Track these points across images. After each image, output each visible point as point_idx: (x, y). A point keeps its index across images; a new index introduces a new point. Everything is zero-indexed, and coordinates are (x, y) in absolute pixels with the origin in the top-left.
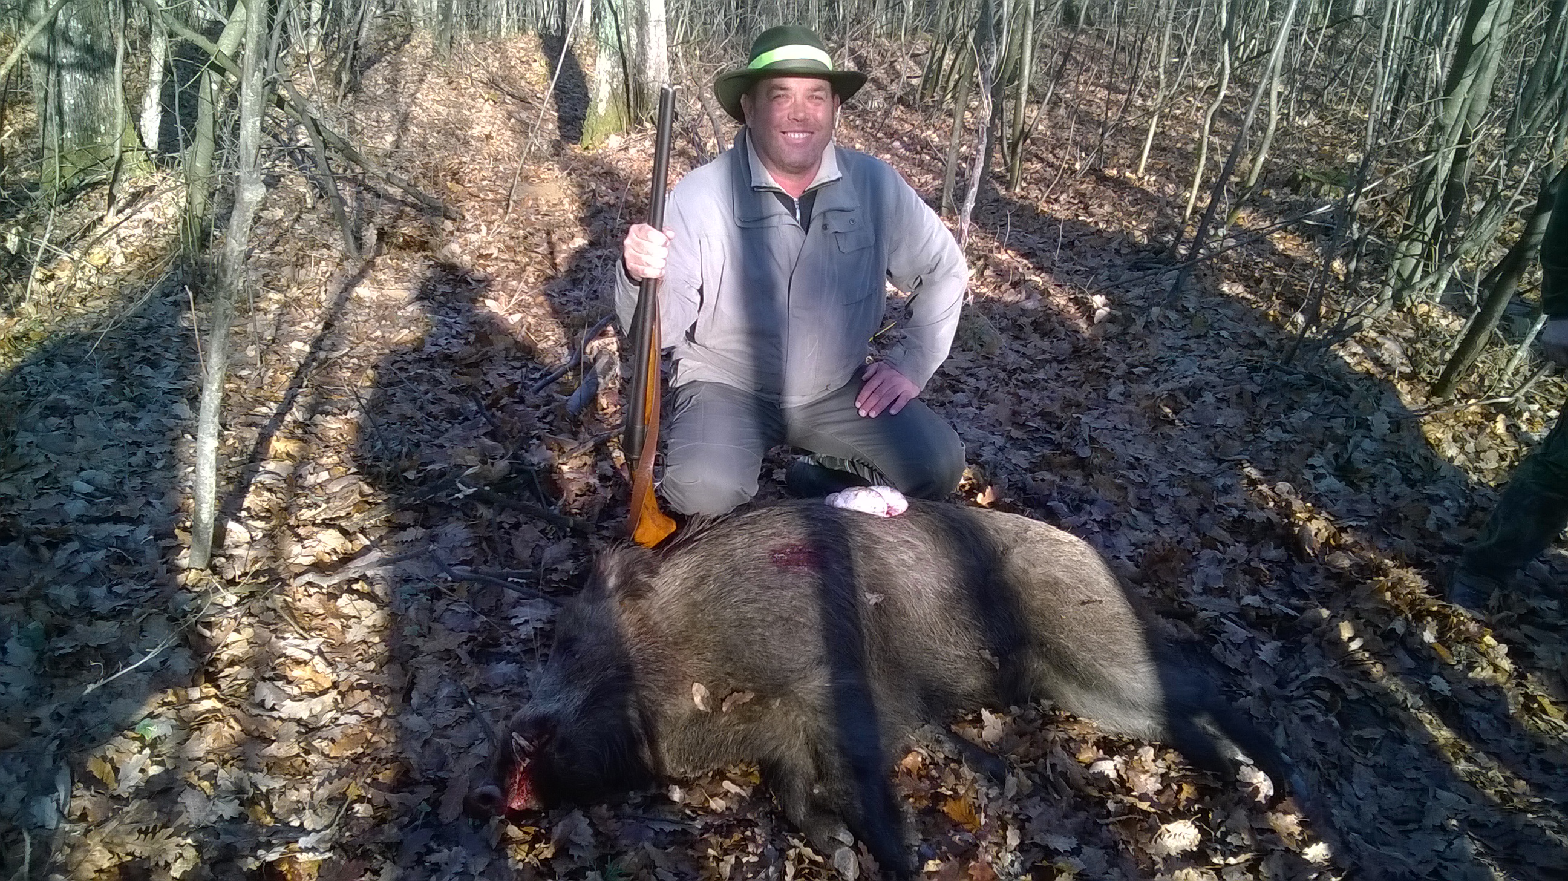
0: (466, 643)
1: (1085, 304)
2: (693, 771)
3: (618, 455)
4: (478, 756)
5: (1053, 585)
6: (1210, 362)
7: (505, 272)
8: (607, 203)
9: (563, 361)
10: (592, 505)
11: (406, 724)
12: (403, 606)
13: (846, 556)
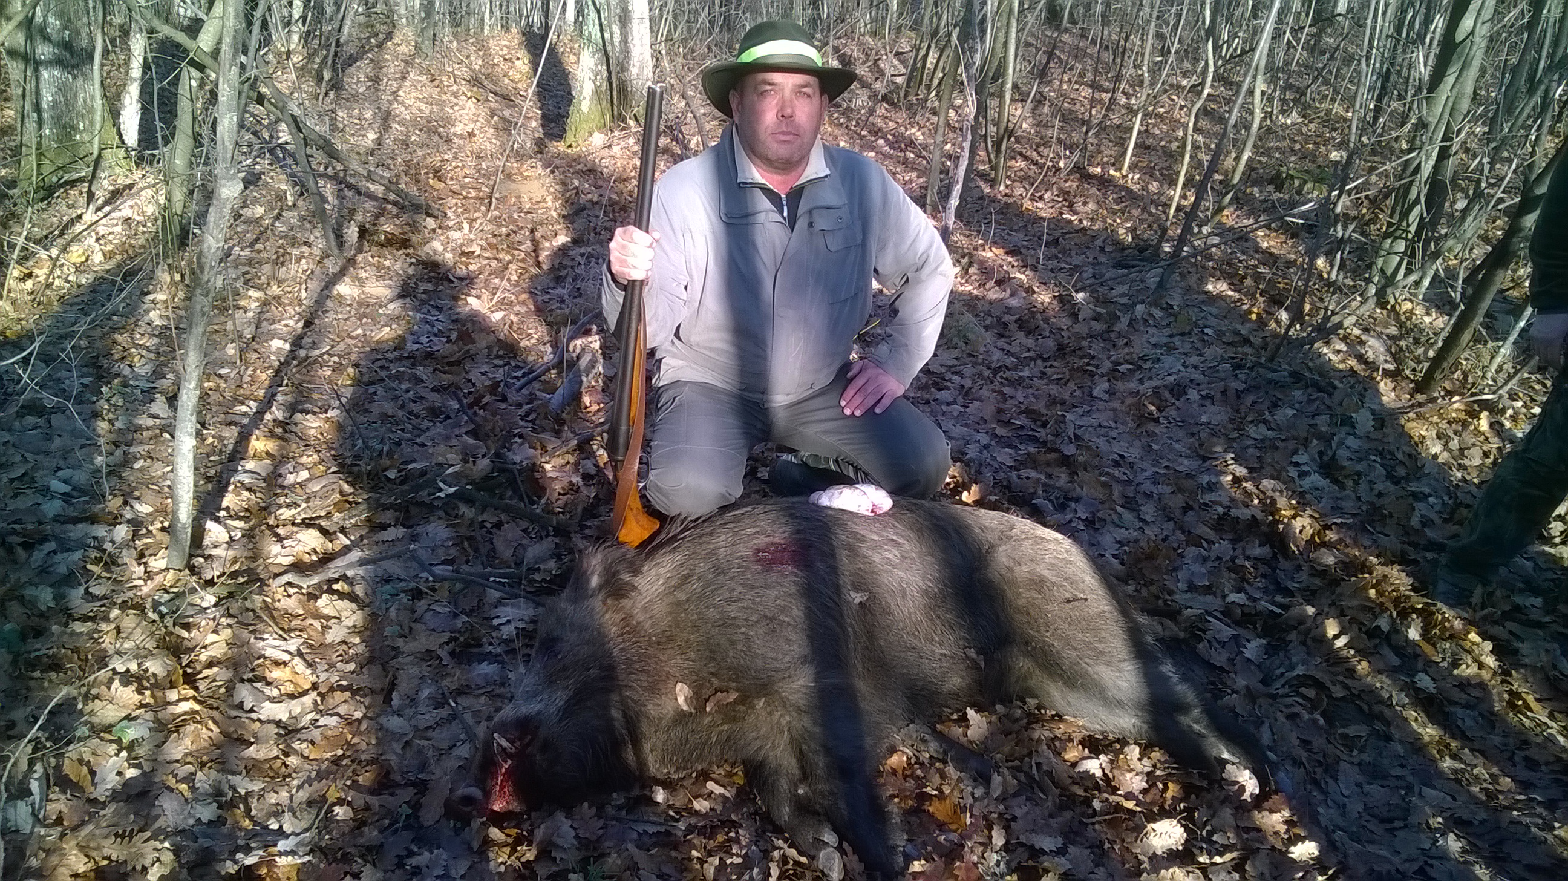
0: (447, 644)
1: (1069, 301)
2: (676, 771)
3: (602, 454)
4: (459, 758)
5: (1039, 584)
6: (1194, 359)
7: (488, 270)
8: (591, 201)
9: (546, 359)
10: (574, 503)
11: (386, 725)
12: (384, 606)
13: (830, 555)
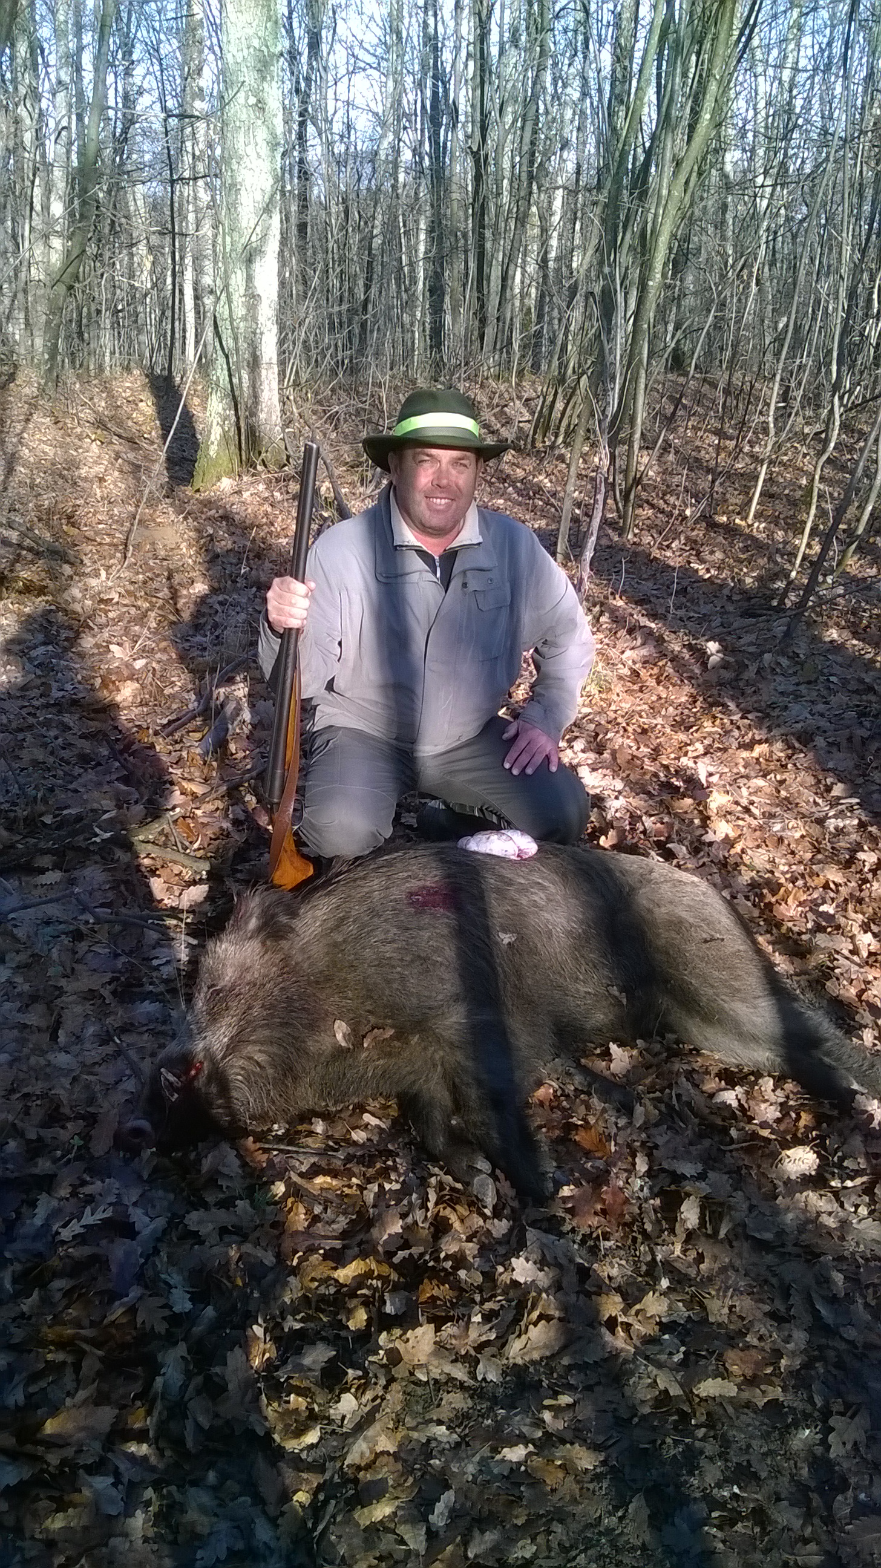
0: (110, 983)
1: (699, 650)
2: (335, 1104)
3: (251, 799)
4: (125, 1092)
5: (677, 925)
6: (820, 707)
7: (127, 617)
8: (225, 548)
9: (191, 706)
10: (226, 848)
11: (54, 1061)
12: (46, 947)
13: (480, 898)
